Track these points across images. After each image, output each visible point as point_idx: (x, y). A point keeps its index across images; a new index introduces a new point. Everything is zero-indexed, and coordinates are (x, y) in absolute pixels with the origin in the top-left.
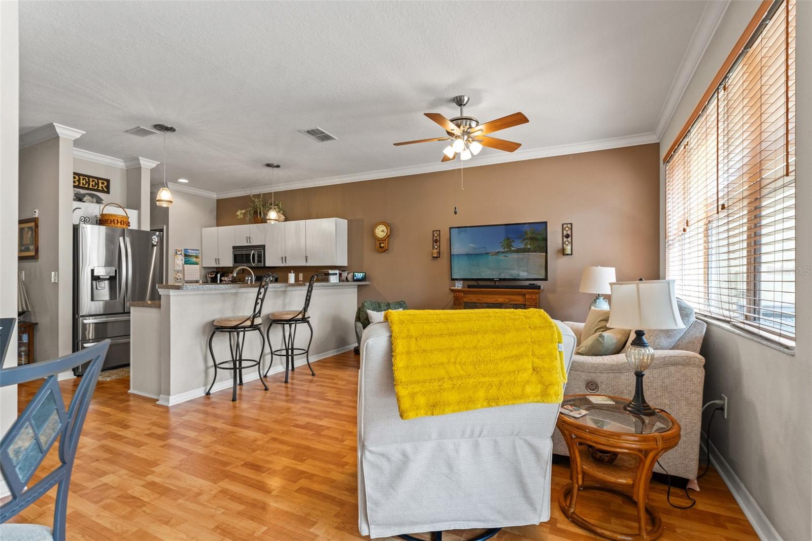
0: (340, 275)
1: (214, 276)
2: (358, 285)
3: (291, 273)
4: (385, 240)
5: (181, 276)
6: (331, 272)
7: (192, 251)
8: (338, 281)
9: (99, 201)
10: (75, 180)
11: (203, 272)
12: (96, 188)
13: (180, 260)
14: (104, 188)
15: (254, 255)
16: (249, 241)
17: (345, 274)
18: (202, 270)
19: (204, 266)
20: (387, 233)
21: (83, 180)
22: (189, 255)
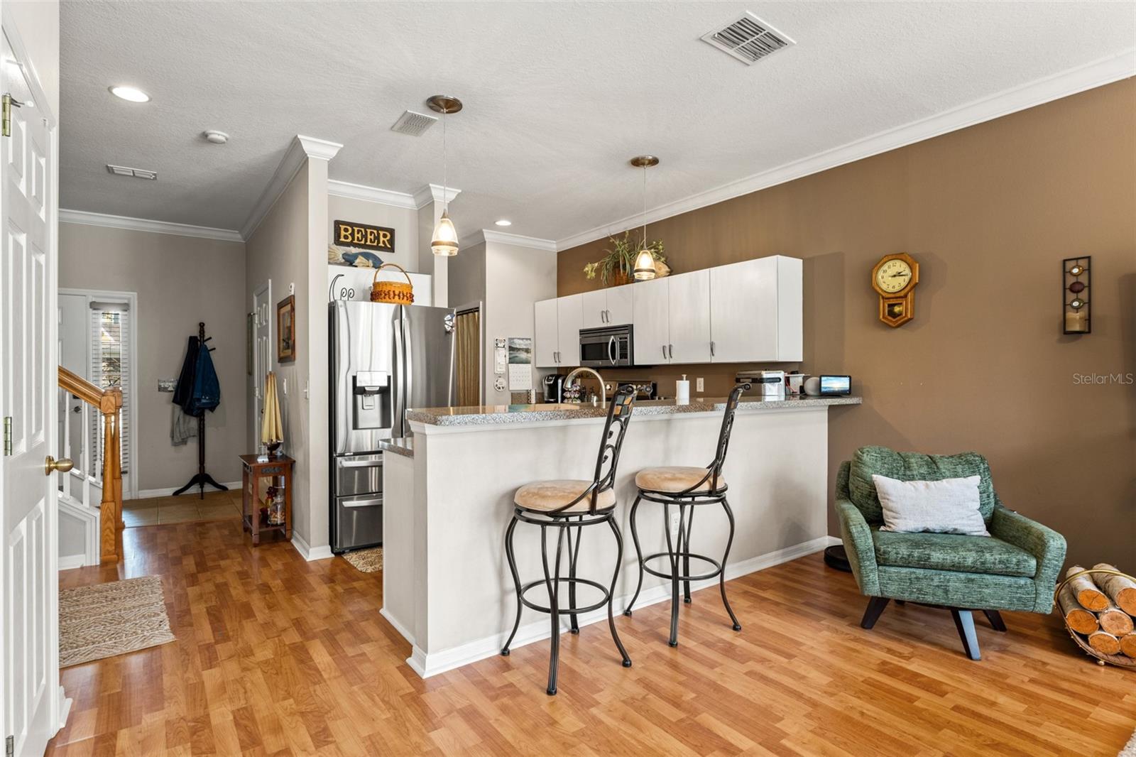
0: (787, 380)
1: (552, 382)
2: (830, 407)
3: (682, 379)
4: (906, 296)
5: (505, 384)
6: (766, 375)
7: (521, 342)
8: (783, 398)
9: (377, 264)
10: (347, 234)
11: (538, 375)
12: (375, 244)
13: (502, 356)
14: (387, 243)
15: (613, 343)
16: (605, 320)
17: (797, 381)
18: (536, 371)
19: (537, 366)
20: (910, 280)
21: (358, 233)
22: (516, 348)
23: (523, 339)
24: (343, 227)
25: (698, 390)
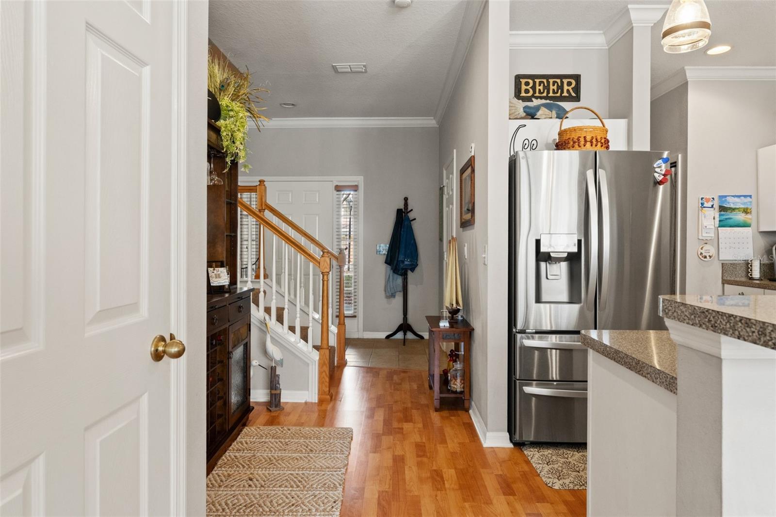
5: (713, 251)
9: (562, 115)
10: (528, 87)
11: (762, 242)
12: (559, 94)
13: (710, 218)
14: (571, 91)
18: (759, 237)
19: (761, 230)
21: (540, 85)
22: (729, 208)
23: (739, 196)
24: (523, 81)
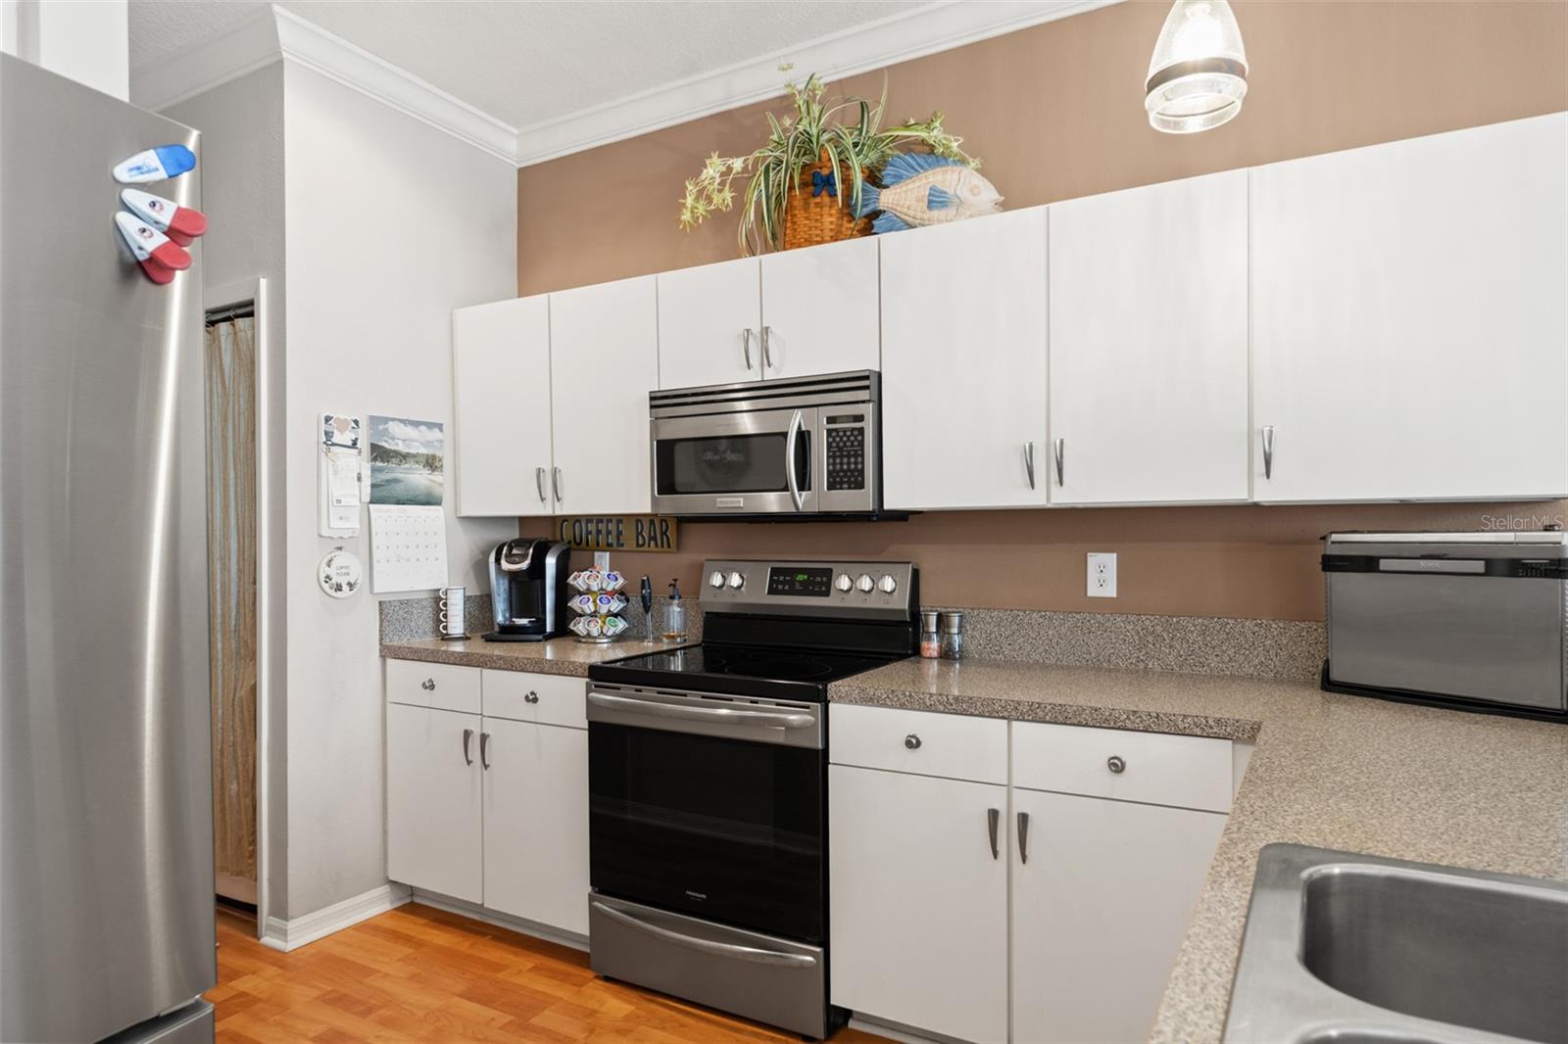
1: (525, 565)
5: (357, 572)
7: (410, 431)
11: (468, 543)
15: (803, 438)
16: (755, 360)
18: (458, 527)
19: (464, 514)
22: (395, 451)
23: (416, 424)
25: (1093, 590)
